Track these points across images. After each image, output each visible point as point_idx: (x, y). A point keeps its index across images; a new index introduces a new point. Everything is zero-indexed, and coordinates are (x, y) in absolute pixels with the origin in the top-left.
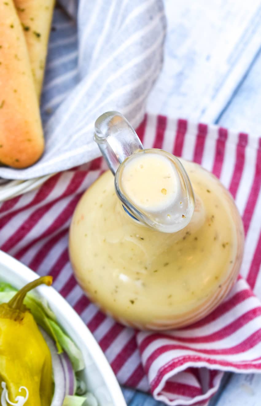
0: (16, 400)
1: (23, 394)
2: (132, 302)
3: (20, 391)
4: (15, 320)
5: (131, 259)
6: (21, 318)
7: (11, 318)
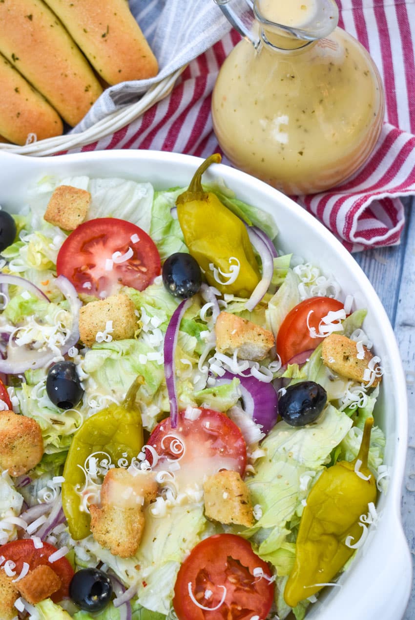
0: (231, 270)
1: (234, 263)
2: (301, 153)
3: (230, 262)
4: (202, 199)
5: (288, 106)
6: (206, 197)
7: (197, 199)
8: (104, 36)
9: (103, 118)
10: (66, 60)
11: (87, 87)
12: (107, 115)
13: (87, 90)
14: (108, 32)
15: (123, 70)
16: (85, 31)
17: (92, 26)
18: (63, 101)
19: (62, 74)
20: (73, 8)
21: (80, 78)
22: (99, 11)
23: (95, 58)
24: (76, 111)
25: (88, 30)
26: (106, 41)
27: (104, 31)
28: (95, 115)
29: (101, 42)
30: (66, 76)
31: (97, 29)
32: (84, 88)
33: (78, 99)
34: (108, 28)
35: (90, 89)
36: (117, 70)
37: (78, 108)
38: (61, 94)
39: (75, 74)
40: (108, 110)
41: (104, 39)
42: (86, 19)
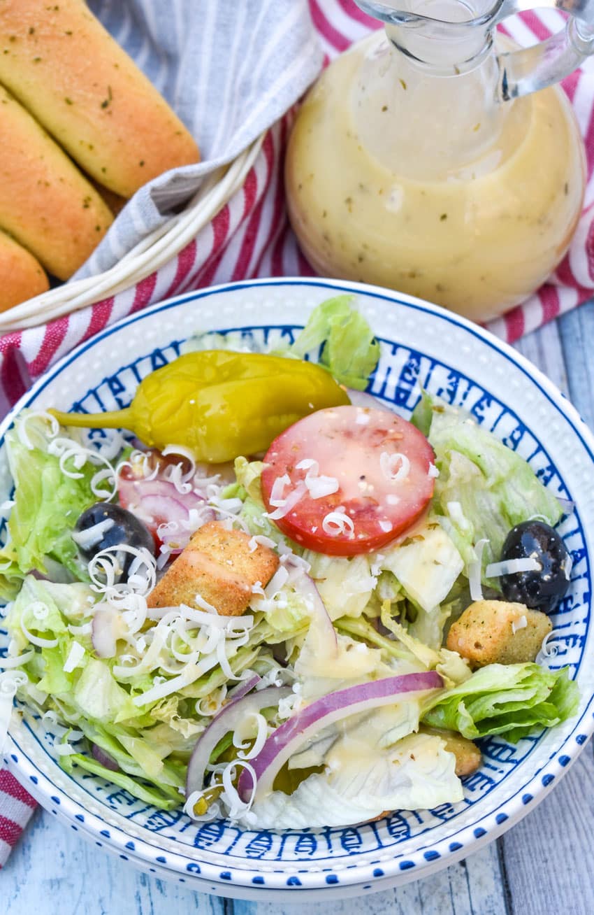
8: (105, 105)
9: (136, 244)
10: (42, 157)
11: (85, 201)
12: (144, 236)
13: (86, 206)
14: (111, 97)
15: (148, 161)
16: (69, 102)
17: (81, 92)
18: (47, 231)
19: (39, 182)
20: (40, 65)
21: (71, 185)
22: (89, 63)
23: (91, 147)
24: (72, 246)
25: (74, 99)
26: (110, 113)
27: (104, 97)
28: (121, 241)
29: (101, 117)
30: (47, 184)
31: (90, 95)
32: (80, 204)
33: (74, 224)
34: (110, 91)
35: (91, 203)
36: (137, 162)
37: (76, 241)
38: (44, 219)
39: (62, 180)
40: (147, 226)
41: (107, 110)
42: (67, 80)
